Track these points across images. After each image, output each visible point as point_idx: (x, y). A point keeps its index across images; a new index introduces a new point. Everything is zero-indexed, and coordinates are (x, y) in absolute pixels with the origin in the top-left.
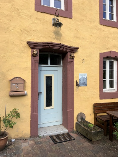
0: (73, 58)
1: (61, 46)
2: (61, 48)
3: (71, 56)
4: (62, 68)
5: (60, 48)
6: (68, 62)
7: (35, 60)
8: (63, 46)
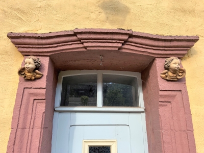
0: (177, 76)
1: (126, 37)
2: (125, 46)
3: (167, 68)
4: (144, 115)
5: (120, 45)
6: (161, 93)
7: (32, 91)
8: (131, 36)
